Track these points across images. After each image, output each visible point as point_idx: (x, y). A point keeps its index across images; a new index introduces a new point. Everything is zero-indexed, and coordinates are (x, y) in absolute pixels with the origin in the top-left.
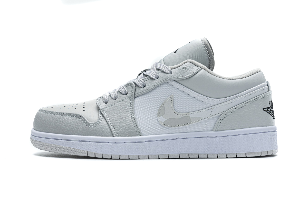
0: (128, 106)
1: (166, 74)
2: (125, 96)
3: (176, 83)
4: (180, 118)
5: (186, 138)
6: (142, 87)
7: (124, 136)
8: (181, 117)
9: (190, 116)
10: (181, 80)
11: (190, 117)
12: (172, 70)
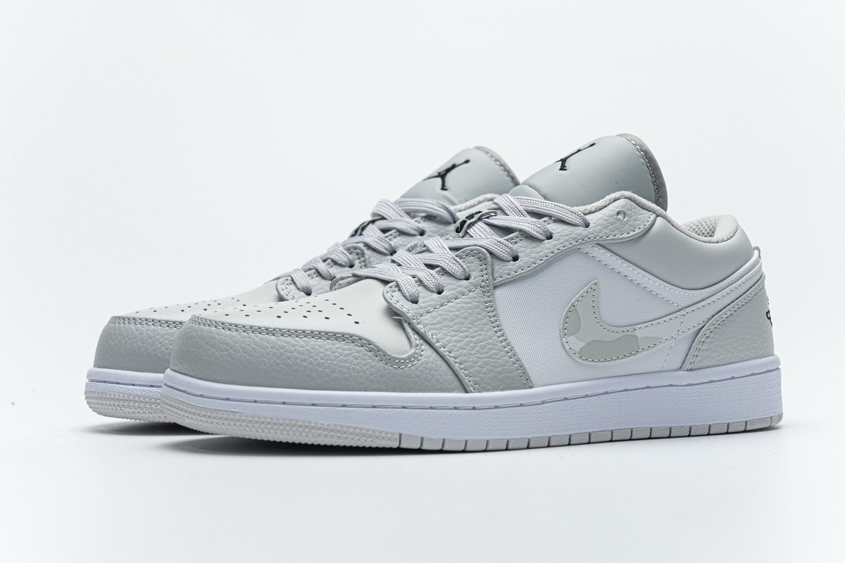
0: (484, 311)
1: (572, 228)
2: (465, 283)
3: (603, 251)
4: (616, 340)
5: (626, 390)
6: (509, 261)
7: (493, 390)
8: (616, 336)
9: (637, 333)
10: (615, 244)
11: (637, 337)
12: (588, 217)
